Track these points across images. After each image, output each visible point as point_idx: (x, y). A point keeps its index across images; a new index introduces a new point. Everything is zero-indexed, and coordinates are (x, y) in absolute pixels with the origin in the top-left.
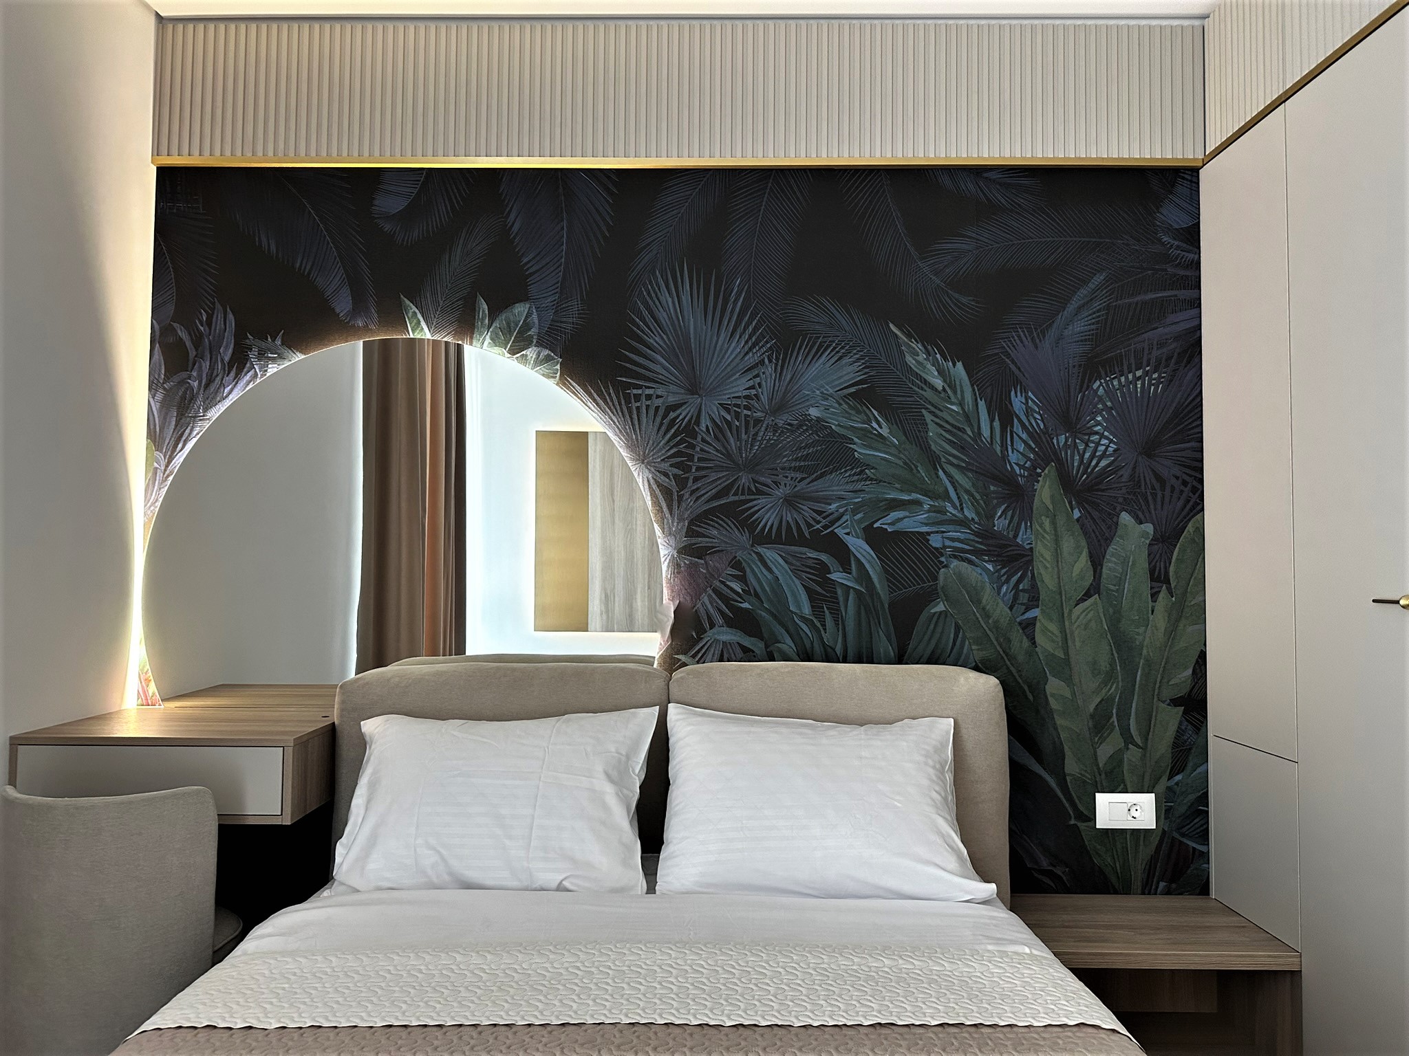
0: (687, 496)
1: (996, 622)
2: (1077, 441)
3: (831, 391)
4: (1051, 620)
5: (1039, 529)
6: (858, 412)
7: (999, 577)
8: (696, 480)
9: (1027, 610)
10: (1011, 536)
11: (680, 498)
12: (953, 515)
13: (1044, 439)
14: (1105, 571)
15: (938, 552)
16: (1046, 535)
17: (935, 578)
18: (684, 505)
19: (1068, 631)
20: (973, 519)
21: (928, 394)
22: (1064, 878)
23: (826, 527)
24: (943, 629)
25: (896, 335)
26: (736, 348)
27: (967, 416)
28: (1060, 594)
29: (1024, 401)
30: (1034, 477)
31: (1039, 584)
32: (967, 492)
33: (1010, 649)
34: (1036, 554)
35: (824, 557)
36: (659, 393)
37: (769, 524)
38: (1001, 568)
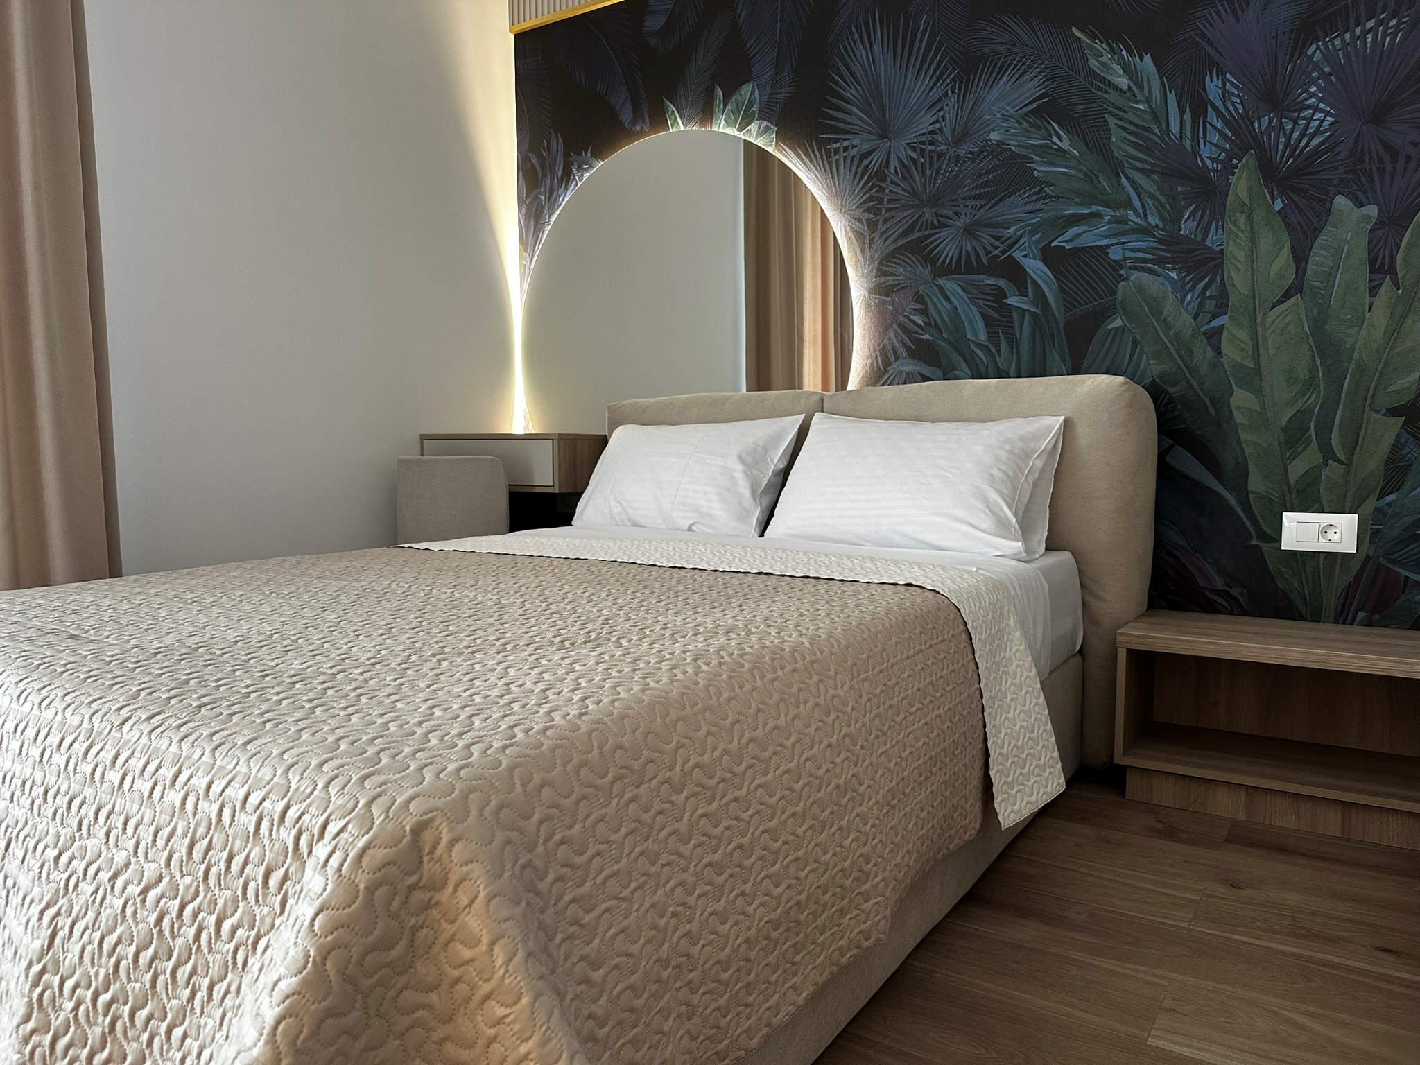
0: (877, 237)
1: (1178, 334)
2: (1284, 120)
3: (1011, 111)
4: (1241, 327)
5: (1232, 227)
6: (1039, 128)
7: (1183, 286)
8: (885, 221)
9: (1214, 317)
10: (1199, 239)
11: (871, 241)
12: (1136, 224)
13: (1243, 125)
14: (1311, 267)
15: (1118, 264)
16: (1240, 234)
17: (1114, 293)
18: (875, 247)
19: (1260, 338)
20: (1157, 225)
21: (1112, 96)
22: (1241, 601)
23: (1003, 252)
24: (1120, 345)
25: (1079, 39)
26: (923, 84)
27: (1154, 113)
28: (1254, 298)
29: (1220, 84)
30: (1229, 169)
31: (1228, 288)
32: (1151, 196)
33: (1192, 361)
34: (1227, 255)
35: (1001, 283)
36: (855, 143)
37: (950, 255)
38: (1186, 276)
